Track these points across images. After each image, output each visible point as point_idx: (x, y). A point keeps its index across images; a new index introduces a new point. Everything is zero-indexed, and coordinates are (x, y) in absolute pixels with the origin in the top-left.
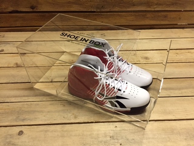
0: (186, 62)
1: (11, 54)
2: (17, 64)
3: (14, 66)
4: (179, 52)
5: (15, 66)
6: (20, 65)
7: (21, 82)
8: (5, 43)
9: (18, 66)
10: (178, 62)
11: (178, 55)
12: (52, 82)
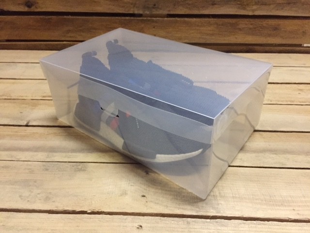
4: (303, 88)
10: (302, 104)
11: (302, 93)
12: (27, 126)
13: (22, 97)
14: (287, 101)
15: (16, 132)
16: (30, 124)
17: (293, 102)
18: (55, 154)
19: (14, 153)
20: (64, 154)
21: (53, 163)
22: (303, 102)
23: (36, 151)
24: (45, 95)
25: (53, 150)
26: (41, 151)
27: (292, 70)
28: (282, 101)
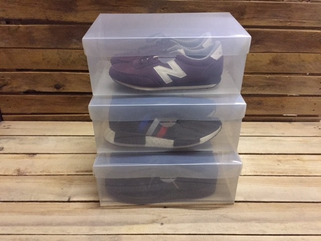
0: (295, 176)
1: (14, 155)
2: (19, 170)
3: (13, 175)
4: (282, 159)
5: (15, 174)
6: (24, 173)
7: (18, 200)
8: (7, 138)
9: (20, 174)
10: (280, 174)
11: (281, 164)
12: (69, 201)
13: (59, 172)
14: (268, 172)
15: (62, 208)
16: (71, 200)
17: (273, 173)
18: (96, 227)
19: (64, 228)
20: (102, 228)
21: (96, 236)
22: (280, 173)
23: (80, 225)
24: (77, 170)
25: (93, 224)
26: (85, 225)
27: (273, 140)
28: (265, 173)
